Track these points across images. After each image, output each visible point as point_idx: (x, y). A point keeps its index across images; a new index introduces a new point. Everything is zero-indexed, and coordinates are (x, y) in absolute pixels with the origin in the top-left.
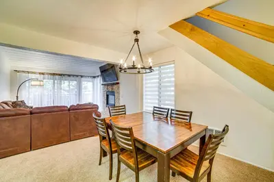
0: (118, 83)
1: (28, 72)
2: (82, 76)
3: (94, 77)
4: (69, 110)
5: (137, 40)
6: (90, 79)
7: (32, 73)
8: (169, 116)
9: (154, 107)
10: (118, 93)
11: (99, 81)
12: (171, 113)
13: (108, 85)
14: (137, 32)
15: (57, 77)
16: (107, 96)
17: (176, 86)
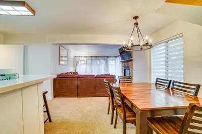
0: (132, 60)
1: (80, 57)
2: (107, 57)
3: (116, 57)
4: (96, 77)
5: (136, 24)
6: (114, 58)
7: (82, 57)
8: (171, 87)
9: (157, 79)
10: (132, 68)
11: (119, 59)
12: (173, 85)
13: (125, 62)
14: (136, 18)
15: (93, 58)
16: (125, 70)
17: (184, 59)
